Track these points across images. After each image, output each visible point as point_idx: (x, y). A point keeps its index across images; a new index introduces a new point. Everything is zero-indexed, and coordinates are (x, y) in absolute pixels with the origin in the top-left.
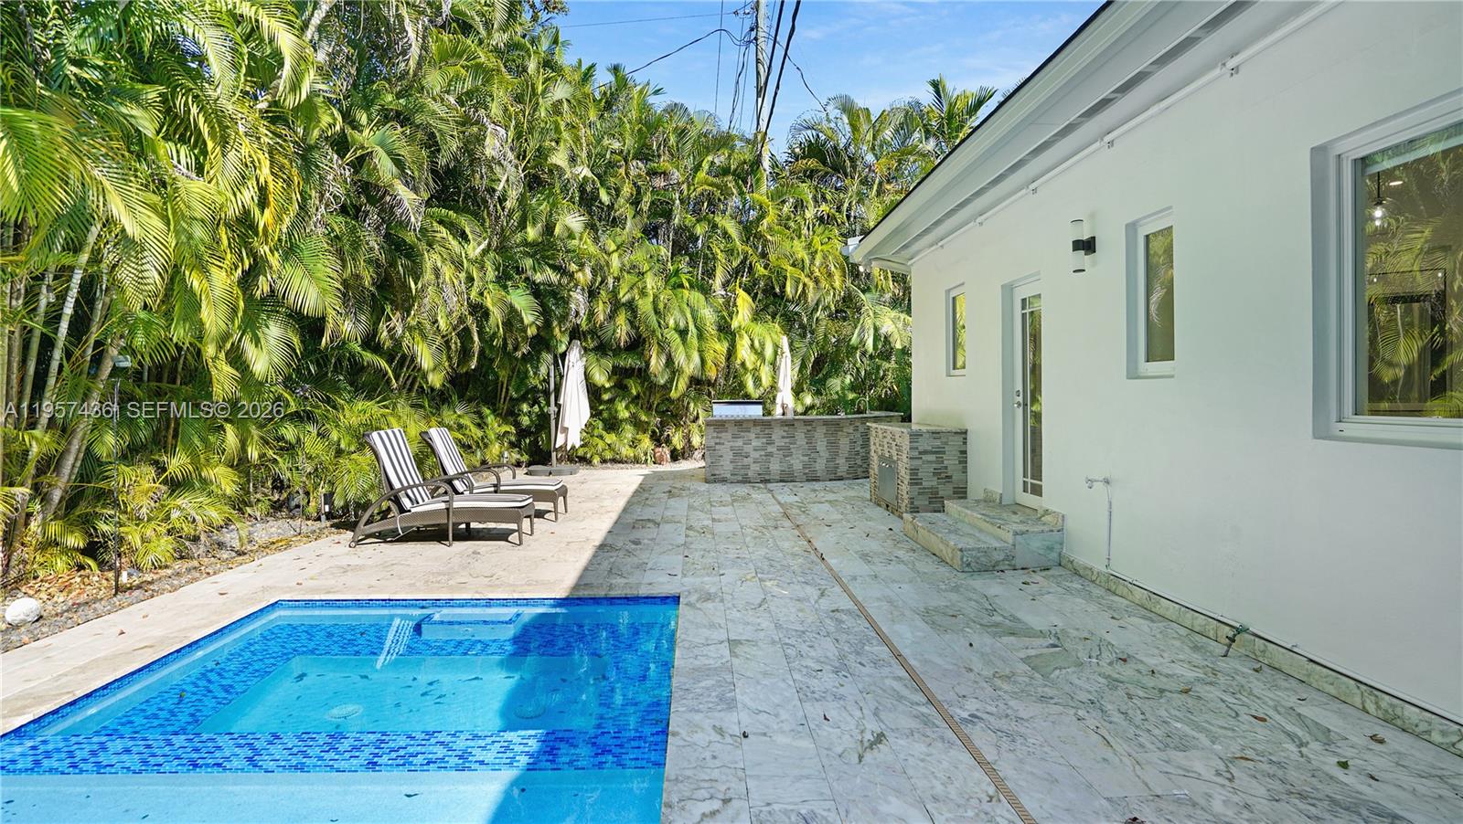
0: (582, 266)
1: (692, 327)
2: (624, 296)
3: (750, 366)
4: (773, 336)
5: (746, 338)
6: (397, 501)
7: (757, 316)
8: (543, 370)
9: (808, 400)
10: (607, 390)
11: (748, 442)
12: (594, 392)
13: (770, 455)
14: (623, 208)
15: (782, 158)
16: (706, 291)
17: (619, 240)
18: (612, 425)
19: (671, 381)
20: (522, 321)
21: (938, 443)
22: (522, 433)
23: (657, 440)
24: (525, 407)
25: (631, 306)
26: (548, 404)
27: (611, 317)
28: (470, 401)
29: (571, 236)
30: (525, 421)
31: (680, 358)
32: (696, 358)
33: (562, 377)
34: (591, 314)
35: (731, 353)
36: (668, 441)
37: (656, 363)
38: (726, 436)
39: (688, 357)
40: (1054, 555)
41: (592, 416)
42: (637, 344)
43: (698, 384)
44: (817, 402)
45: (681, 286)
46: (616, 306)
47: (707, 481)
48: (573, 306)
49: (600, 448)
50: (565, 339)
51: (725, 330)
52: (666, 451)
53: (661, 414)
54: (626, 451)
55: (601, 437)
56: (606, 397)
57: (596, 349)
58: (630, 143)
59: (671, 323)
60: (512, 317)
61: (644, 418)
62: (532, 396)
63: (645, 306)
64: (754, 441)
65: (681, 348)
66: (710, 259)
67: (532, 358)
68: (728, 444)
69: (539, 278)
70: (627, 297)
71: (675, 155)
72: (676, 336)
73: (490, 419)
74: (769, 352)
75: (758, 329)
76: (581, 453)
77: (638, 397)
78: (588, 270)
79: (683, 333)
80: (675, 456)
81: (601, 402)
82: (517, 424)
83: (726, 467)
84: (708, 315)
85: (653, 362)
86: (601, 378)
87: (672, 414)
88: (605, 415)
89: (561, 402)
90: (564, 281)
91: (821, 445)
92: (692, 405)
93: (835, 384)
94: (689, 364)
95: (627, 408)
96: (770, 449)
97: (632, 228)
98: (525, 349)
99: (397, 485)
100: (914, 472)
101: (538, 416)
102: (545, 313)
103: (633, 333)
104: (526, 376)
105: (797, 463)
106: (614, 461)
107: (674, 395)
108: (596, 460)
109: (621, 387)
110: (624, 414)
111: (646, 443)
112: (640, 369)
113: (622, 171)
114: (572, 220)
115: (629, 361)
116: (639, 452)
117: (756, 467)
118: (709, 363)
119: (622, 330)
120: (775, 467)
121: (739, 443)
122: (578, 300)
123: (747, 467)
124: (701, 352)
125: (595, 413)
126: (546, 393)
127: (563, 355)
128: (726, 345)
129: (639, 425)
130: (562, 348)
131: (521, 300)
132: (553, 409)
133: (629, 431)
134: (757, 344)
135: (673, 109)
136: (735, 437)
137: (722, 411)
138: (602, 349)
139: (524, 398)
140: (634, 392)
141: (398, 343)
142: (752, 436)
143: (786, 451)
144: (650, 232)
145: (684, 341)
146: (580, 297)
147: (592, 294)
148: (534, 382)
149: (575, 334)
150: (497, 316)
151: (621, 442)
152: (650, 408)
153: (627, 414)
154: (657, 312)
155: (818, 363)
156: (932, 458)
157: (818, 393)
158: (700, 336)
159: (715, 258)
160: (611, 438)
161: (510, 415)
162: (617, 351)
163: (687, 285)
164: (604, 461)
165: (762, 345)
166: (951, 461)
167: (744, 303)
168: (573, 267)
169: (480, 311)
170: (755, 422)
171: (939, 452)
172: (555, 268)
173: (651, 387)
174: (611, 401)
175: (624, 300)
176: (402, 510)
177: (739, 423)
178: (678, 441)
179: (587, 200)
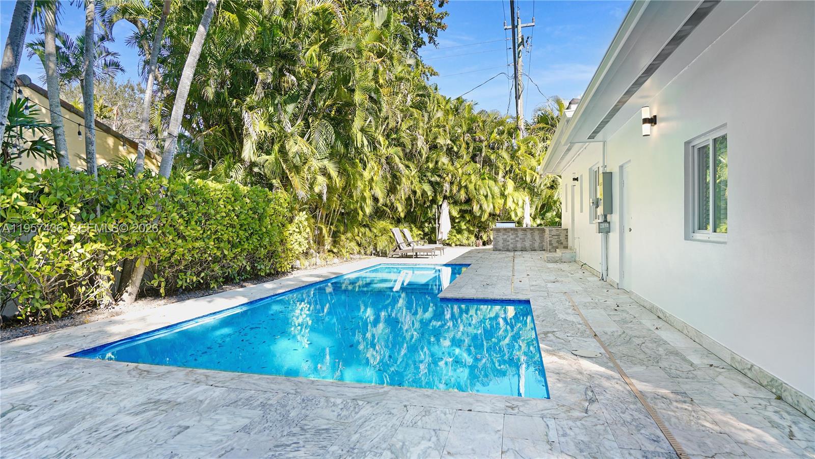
0: (448, 175)
1: (489, 194)
2: (463, 184)
3: (513, 209)
4: (523, 197)
5: (511, 197)
6: (399, 246)
7: (516, 189)
8: (434, 210)
9: (538, 221)
10: (457, 218)
11: (509, 236)
12: (452, 219)
13: (517, 241)
14: (463, 152)
15: (530, 121)
16: (495, 181)
17: (461, 163)
18: (460, 231)
19: (481, 215)
20: (427, 194)
21: (558, 233)
22: (425, 234)
23: (477, 237)
24: (426, 225)
25: (466, 187)
26: (435, 224)
27: (459, 191)
28: (407, 222)
29: (444, 164)
30: (426, 230)
31: (485, 206)
32: (491, 206)
33: (440, 213)
34: (451, 190)
35: (505, 203)
36: (481, 238)
37: (476, 208)
38: (501, 234)
39: (488, 206)
40: (573, 259)
41: (452, 228)
42: (468, 201)
43: (492, 215)
44: (542, 222)
45: (485, 179)
46: (460, 187)
47: (494, 250)
48: (444, 188)
49: (455, 240)
50: (442, 200)
51: (503, 195)
52: (481, 242)
53: (478, 227)
54: (465, 242)
55: (455, 236)
56: (457, 221)
57: (453, 203)
58: (465, 128)
59: (482, 193)
60: (424, 193)
61: (472, 229)
62: (429, 220)
63: (471, 187)
64: (511, 237)
65: (486, 202)
66: (497, 168)
67: (430, 207)
68: (501, 237)
69: (433, 179)
70: (465, 184)
71: (482, 130)
72: (484, 198)
73: (414, 229)
74: (520, 203)
75: (516, 194)
76: (447, 242)
77: (469, 221)
78: (450, 176)
79: (486, 197)
80: (484, 244)
81: (455, 223)
82: (423, 231)
83: (500, 245)
84: (496, 190)
85: (474, 208)
86: (455, 214)
87: (483, 227)
88: (457, 227)
89: (440, 222)
90: (442, 180)
91: (537, 238)
92: (490, 224)
93: (549, 215)
94: (488, 208)
95: (465, 225)
96: (517, 239)
97: (466, 158)
98: (428, 204)
99: (399, 243)
100: (550, 241)
101: (431, 228)
102: (435, 192)
103: (467, 197)
104: (427, 213)
105: (527, 244)
106: (460, 245)
107: (483, 220)
108: (453, 245)
109: (463, 217)
110: (464, 227)
111: (473, 238)
112: (470, 210)
113: (462, 138)
114: (444, 160)
115: (465, 207)
116: (470, 242)
117: (512, 246)
118: (497, 208)
119: (463, 196)
120: (519, 245)
121: (505, 237)
122: (446, 186)
123: (509, 245)
124: (493, 203)
125: (453, 227)
126: (435, 220)
127: (441, 205)
128: (503, 200)
129: (470, 232)
130: (440, 203)
131: (427, 188)
132: (437, 225)
133: (466, 234)
134: (515, 201)
135: (481, 112)
136: (503, 234)
137: (500, 225)
138: (455, 203)
139: (426, 221)
140: (468, 219)
141: (392, 204)
142: (510, 234)
143: (523, 240)
144: (473, 158)
145: (486, 200)
146: (447, 186)
147: (452, 183)
148: (430, 215)
149: (445, 198)
150: (419, 193)
151: (463, 238)
152: (474, 225)
153: (465, 227)
154: (475, 189)
155: (543, 206)
156: (556, 237)
157: (543, 219)
158: (493, 198)
159: (499, 168)
160: (459, 236)
161: (421, 228)
162: (461, 204)
163: (487, 178)
164: (456, 245)
165: (518, 201)
166: (562, 238)
167: (510, 184)
168: (445, 175)
169: (414, 192)
170: (511, 229)
171: (558, 235)
172: (439, 176)
173: (475, 217)
174: (459, 222)
175: (463, 185)
176: (400, 249)
177: (505, 229)
178: (485, 238)
179: (449, 151)
